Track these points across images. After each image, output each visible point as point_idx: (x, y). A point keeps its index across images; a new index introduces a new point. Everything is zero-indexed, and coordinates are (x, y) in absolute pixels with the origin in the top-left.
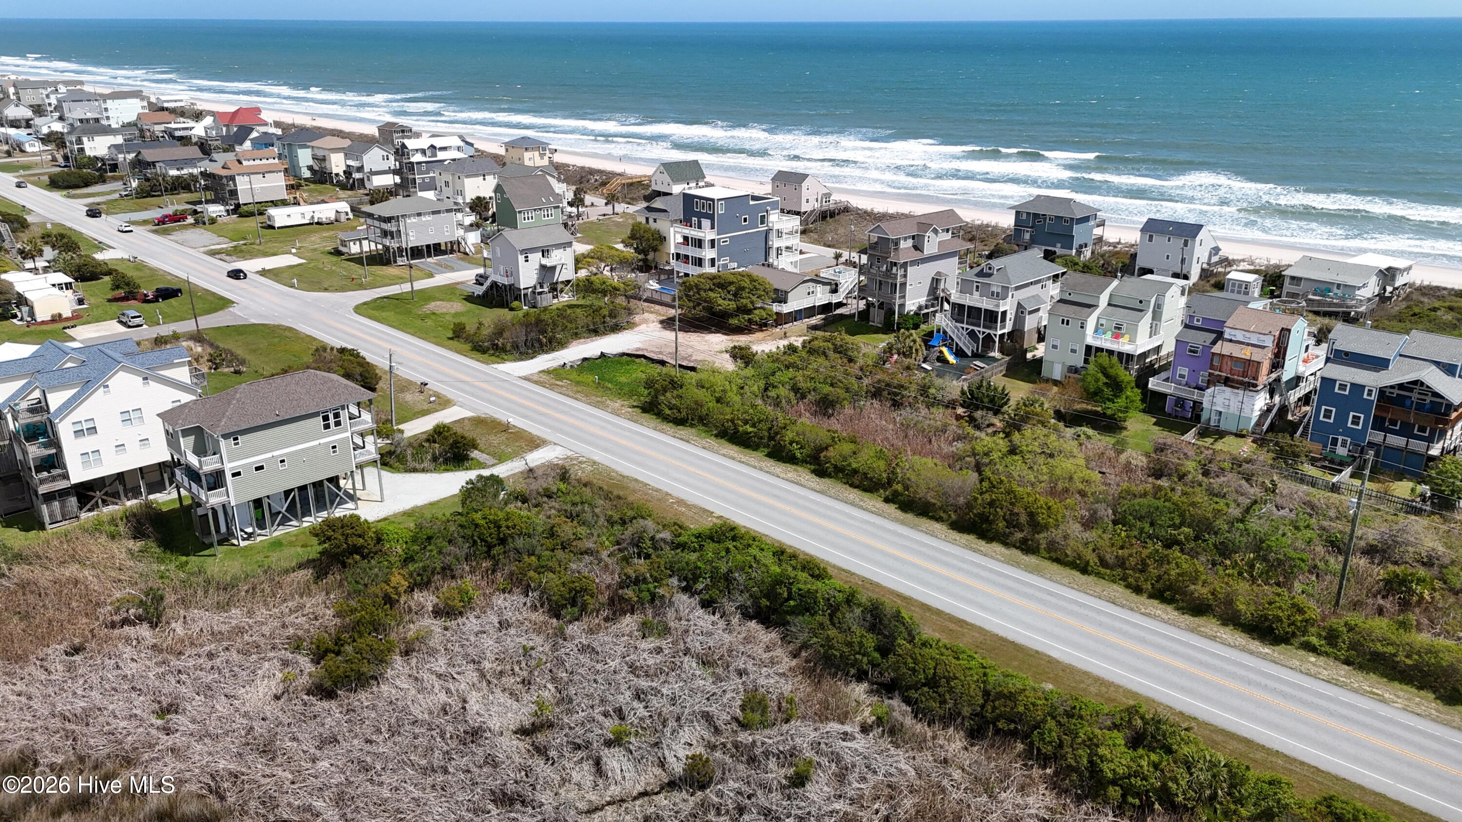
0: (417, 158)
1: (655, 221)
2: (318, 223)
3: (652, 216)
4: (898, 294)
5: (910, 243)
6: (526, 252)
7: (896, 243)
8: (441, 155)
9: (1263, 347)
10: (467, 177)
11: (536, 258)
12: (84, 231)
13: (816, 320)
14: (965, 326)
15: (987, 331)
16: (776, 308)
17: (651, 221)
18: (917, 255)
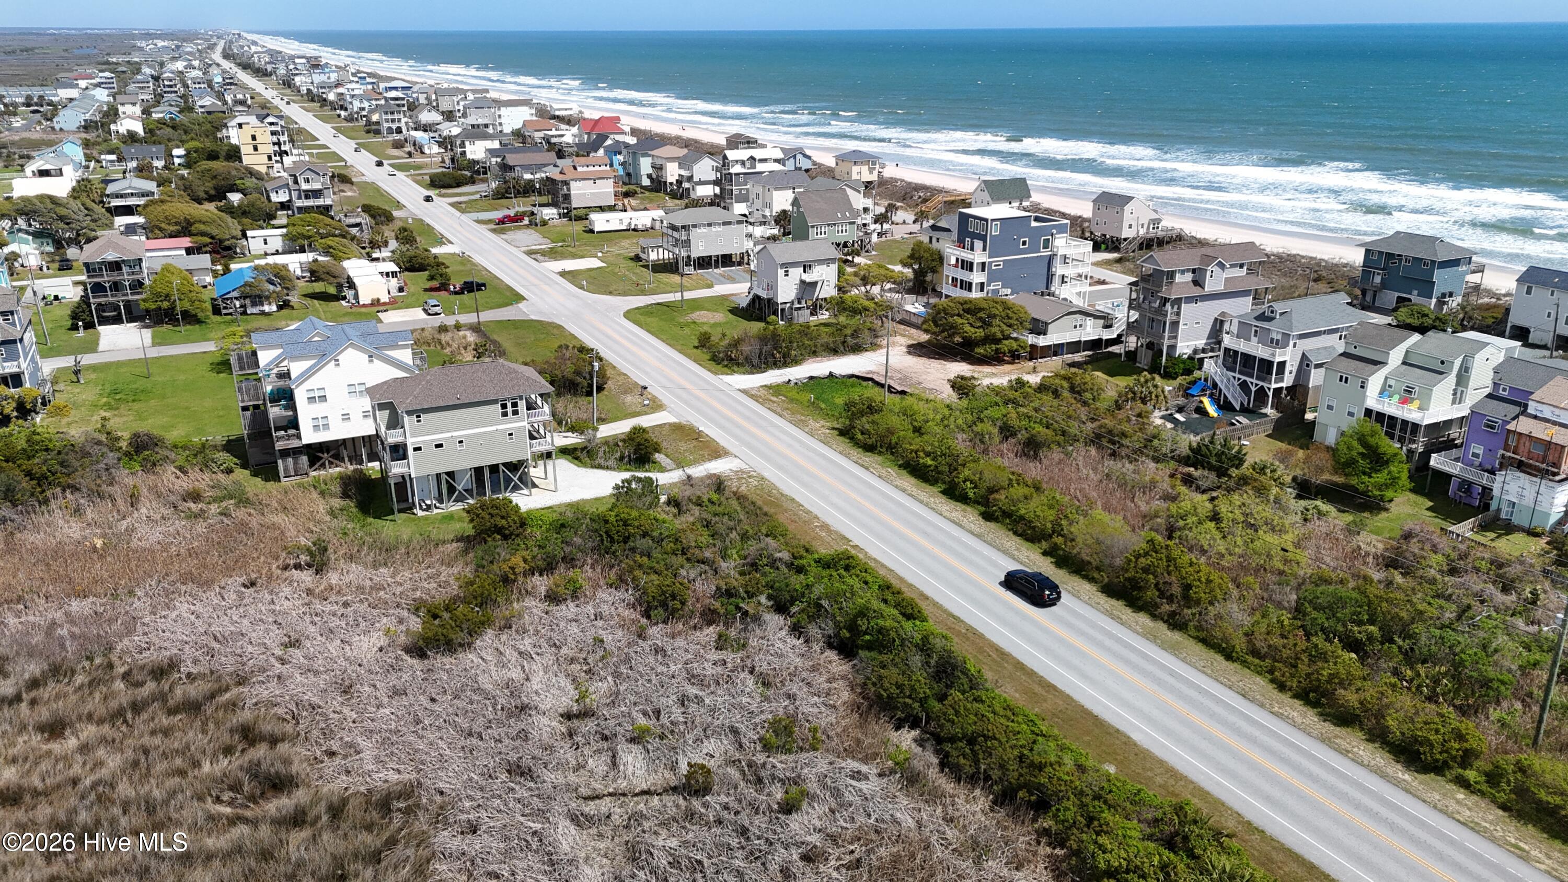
0: (737, 169)
1: (938, 240)
2: (634, 230)
3: (936, 235)
4: (1167, 334)
5: (1189, 277)
6: (786, 266)
7: (1171, 275)
8: (760, 167)
10: (776, 189)
11: (797, 273)
13: (1078, 357)
14: (1237, 376)
15: (1261, 383)
16: (1031, 339)
17: (934, 240)
18: (1197, 291)
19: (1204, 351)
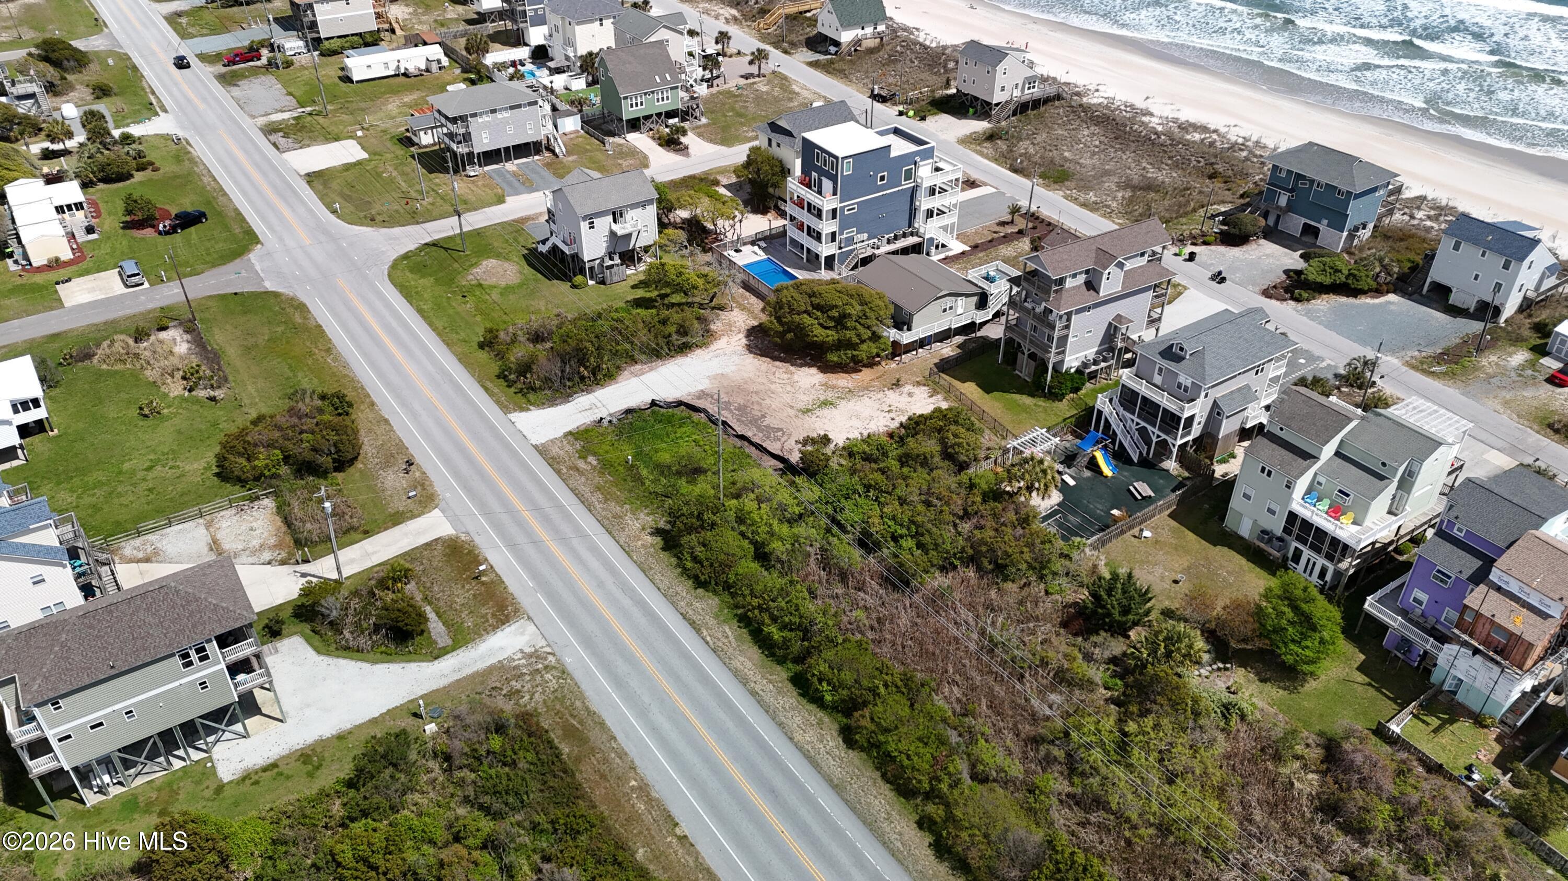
1: (779, 145)
2: (402, 77)
3: (776, 138)
4: (1053, 350)
5: (1082, 279)
6: (590, 218)
7: (1061, 281)
9: (1545, 616)
10: (578, 23)
11: (604, 224)
12: (146, 71)
14: (1136, 420)
15: (1164, 436)
16: (893, 334)
17: (774, 144)
18: (1090, 298)
19: (1095, 363)
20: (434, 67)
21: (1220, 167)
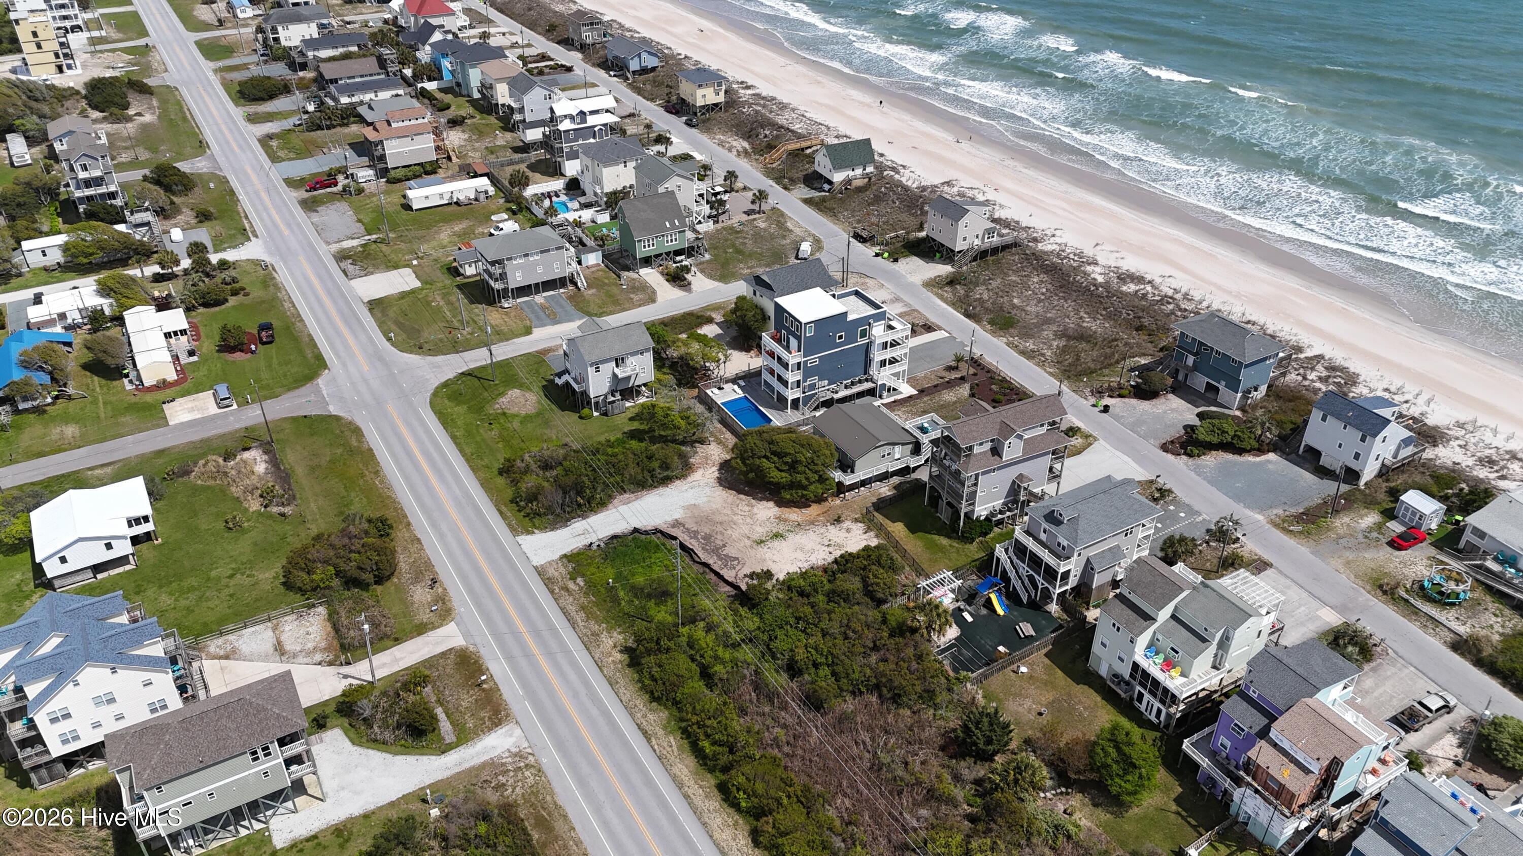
0: (565, 125)
2: (457, 203)
3: (760, 290)
4: (965, 502)
5: (987, 446)
6: (597, 366)
7: (970, 448)
8: (591, 121)
9: (1307, 771)
11: (609, 368)
12: (242, 197)
14: (1026, 568)
15: (1046, 584)
18: (994, 462)
19: (1001, 512)
20: (482, 197)
21: (1146, 321)
